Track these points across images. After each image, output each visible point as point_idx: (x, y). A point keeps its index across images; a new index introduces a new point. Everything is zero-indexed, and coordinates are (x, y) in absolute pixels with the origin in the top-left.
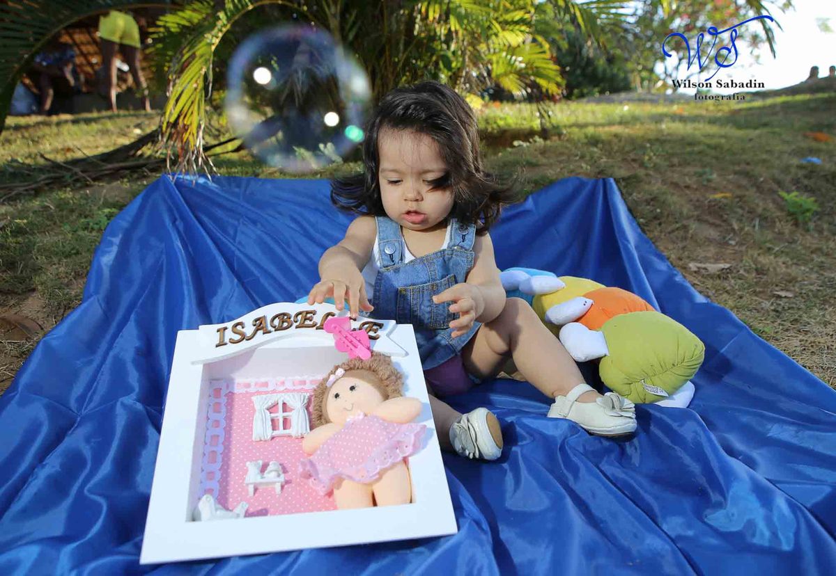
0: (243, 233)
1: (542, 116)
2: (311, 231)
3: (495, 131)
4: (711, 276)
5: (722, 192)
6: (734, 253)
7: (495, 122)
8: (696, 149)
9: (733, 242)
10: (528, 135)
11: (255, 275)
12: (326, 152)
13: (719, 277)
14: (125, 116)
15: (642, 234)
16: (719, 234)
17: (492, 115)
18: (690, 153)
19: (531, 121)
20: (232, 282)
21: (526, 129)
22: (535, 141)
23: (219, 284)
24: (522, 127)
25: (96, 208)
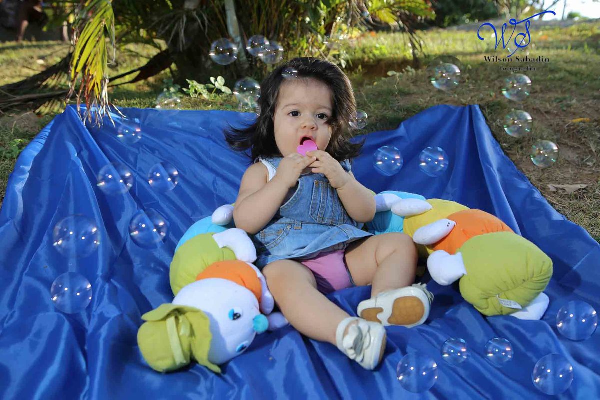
0: (143, 160)
1: (414, 47)
2: (204, 158)
3: (372, 61)
4: (569, 197)
5: (581, 117)
6: (592, 174)
7: (371, 52)
8: (557, 76)
9: (591, 164)
10: (401, 65)
11: (155, 200)
12: (217, 85)
13: (576, 197)
14: (29, 47)
15: (505, 157)
16: (577, 156)
17: (369, 45)
18: (552, 80)
19: (405, 50)
20: (133, 206)
21: (399, 59)
22: (408, 71)
23: (122, 208)
24: (396, 56)
25: (7, 138)
